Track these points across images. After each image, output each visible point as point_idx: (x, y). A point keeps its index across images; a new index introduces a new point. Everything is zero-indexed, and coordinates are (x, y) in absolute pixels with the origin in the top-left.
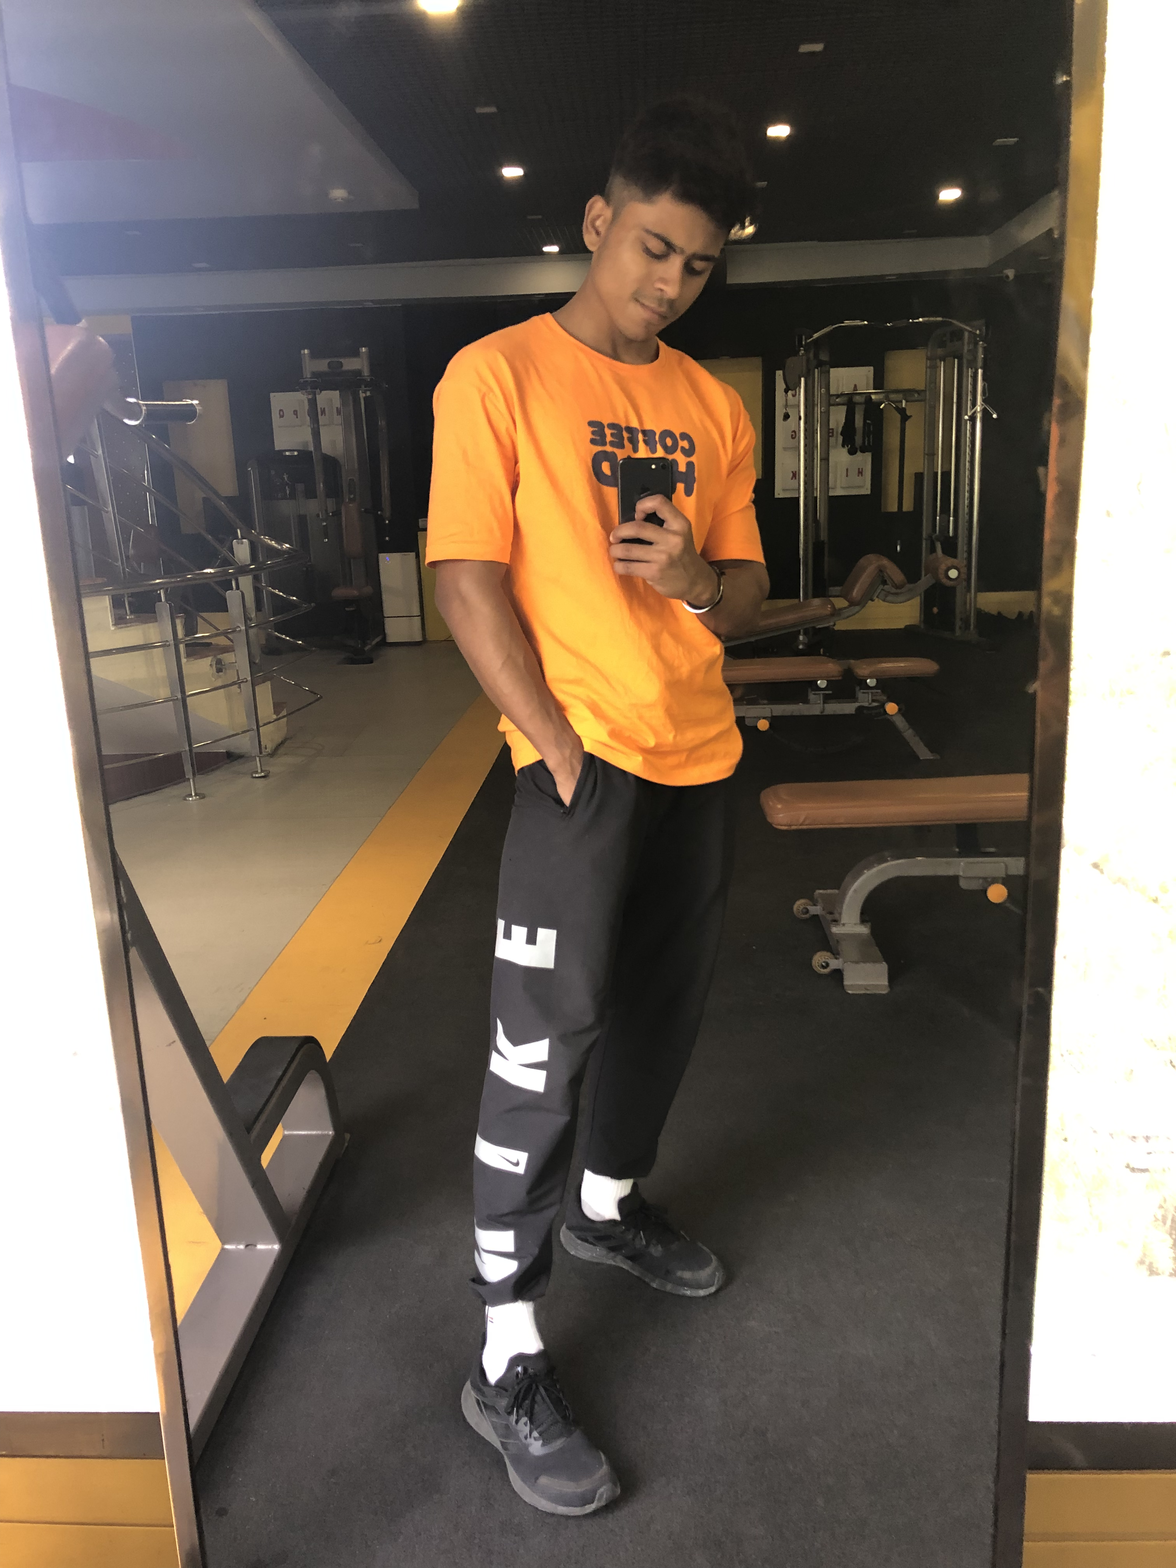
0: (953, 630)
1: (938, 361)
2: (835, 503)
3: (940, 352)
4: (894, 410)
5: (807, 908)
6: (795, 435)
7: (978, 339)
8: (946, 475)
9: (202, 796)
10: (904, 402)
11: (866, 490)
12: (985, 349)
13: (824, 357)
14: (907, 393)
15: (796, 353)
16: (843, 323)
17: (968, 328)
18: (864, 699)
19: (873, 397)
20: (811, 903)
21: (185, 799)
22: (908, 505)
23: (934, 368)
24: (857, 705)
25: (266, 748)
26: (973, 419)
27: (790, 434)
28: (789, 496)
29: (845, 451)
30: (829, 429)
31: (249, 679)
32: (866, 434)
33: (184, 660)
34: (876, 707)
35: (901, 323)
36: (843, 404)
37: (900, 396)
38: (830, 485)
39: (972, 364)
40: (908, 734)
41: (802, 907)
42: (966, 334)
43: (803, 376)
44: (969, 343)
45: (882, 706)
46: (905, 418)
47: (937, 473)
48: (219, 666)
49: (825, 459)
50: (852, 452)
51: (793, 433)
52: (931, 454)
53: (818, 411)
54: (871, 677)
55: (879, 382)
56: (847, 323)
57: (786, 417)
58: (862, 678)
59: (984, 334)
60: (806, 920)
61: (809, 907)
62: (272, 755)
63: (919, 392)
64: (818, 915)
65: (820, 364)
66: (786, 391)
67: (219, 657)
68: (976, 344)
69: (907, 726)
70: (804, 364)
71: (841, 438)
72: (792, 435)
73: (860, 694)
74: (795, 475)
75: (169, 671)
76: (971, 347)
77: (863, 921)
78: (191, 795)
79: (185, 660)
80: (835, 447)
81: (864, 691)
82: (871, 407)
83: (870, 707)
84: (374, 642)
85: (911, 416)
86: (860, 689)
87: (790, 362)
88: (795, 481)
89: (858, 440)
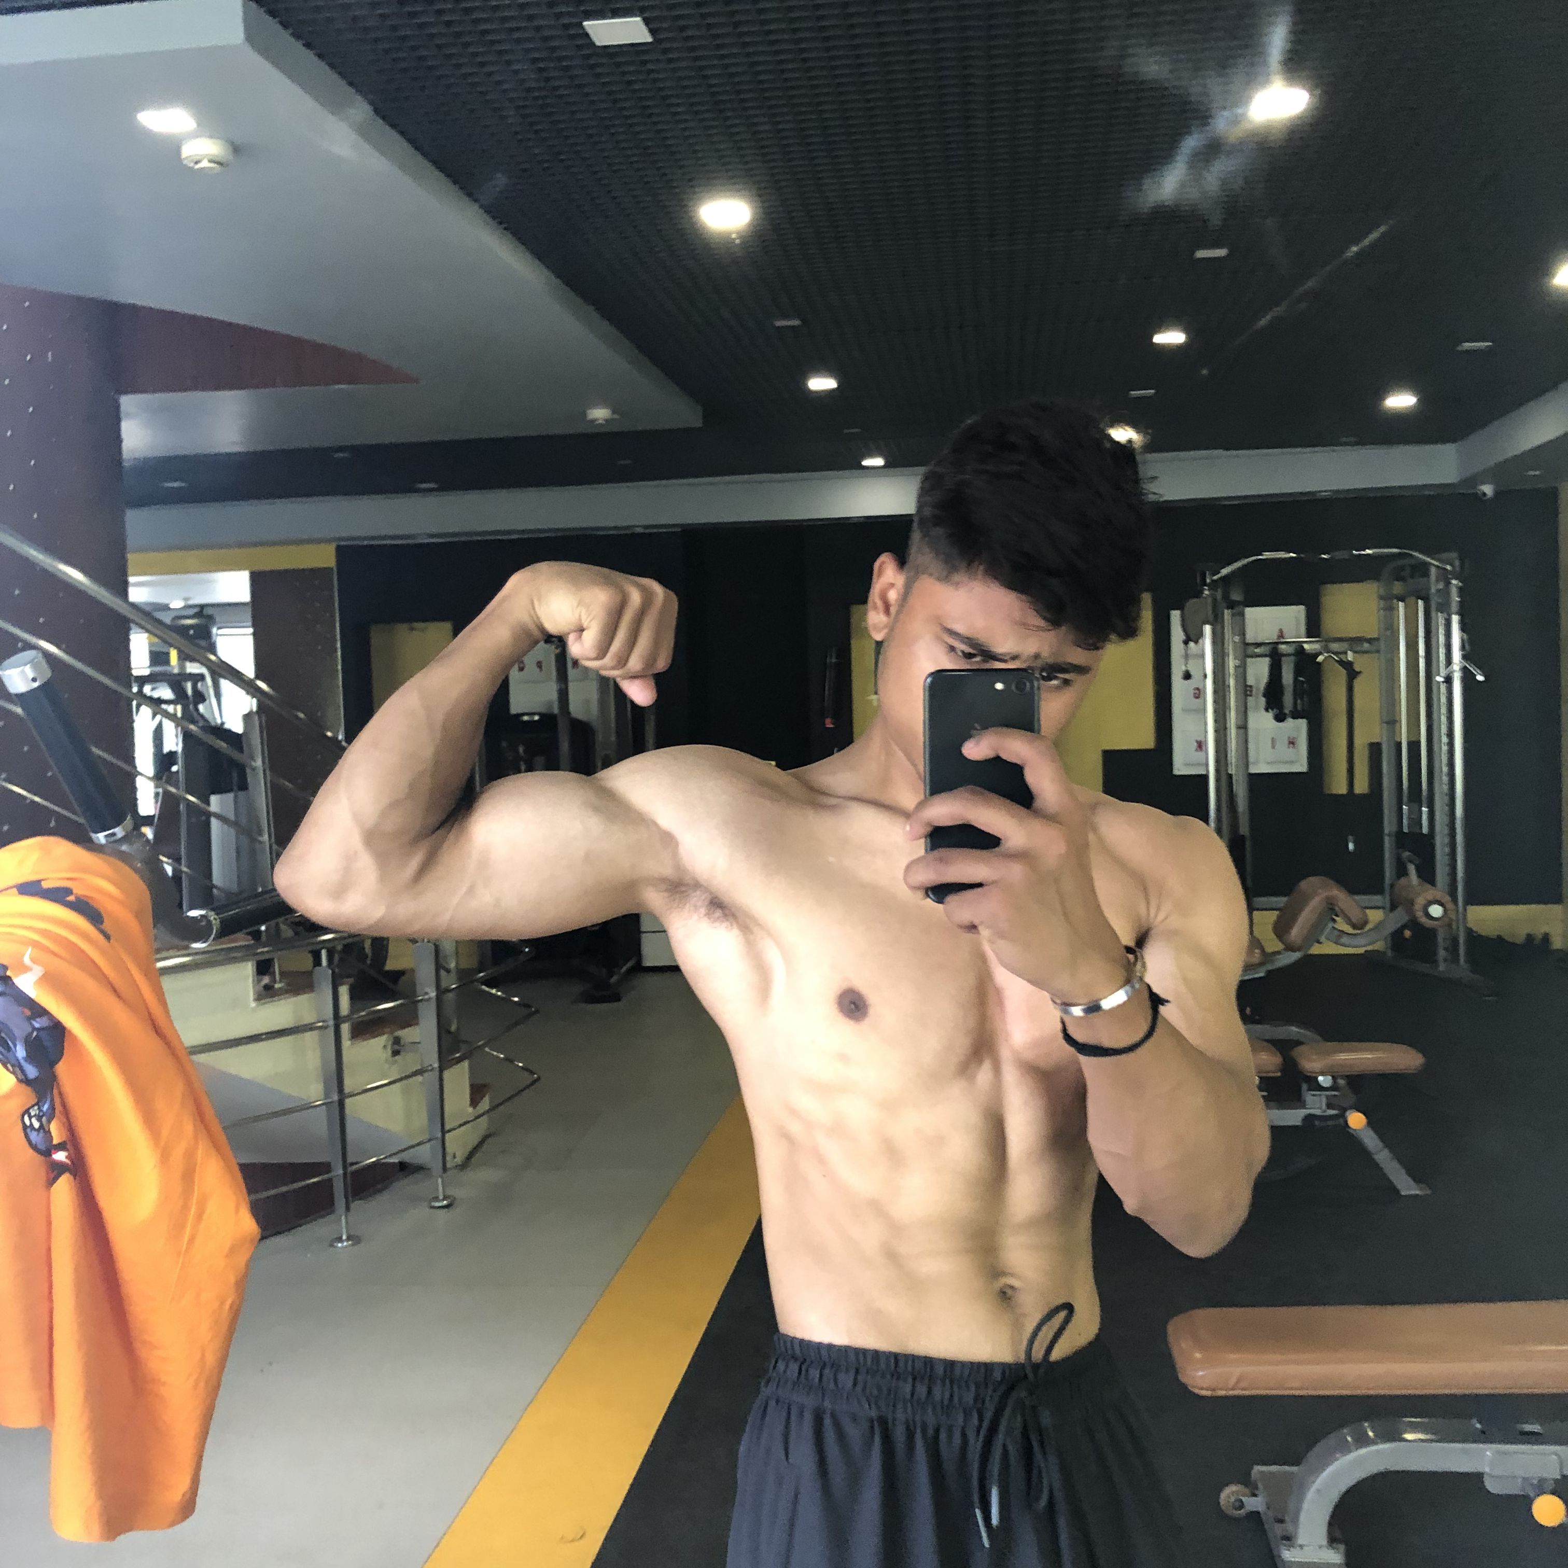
0: (1434, 962)
1: (1395, 601)
2: (1256, 781)
3: (1398, 588)
4: (1337, 665)
5: (1241, 1501)
6: (1199, 693)
7: (1450, 576)
8: (1414, 746)
9: (354, 1239)
10: (1349, 653)
11: (1301, 766)
12: (1461, 590)
13: (1236, 596)
14: (1355, 642)
15: (1198, 594)
16: (1262, 555)
17: (1436, 563)
18: (1316, 1105)
19: (1306, 646)
20: (1247, 1491)
21: (332, 1245)
22: (1361, 786)
23: (1391, 609)
24: (1303, 1112)
25: (454, 1157)
26: (1449, 680)
27: (1192, 692)
28: (1193, 773)
29: (1270, 716)
30: (1247, 686)
31: (436, 1065)
32: (1297, 694)
33: (346, 1043)
34: (1331, 1117)
35: (1340, 555)
36: (1265, 656)
37: (1345, 645)
38: (1251, 759)
39: (1444, 608)
40: (1383, 1156)
41: (1233, 1499)
42: (1433, 571)
43: (1208, 623)
44: (1437, 581)
45: (1342, 1115)
46: (1352, 674)
47: (1399, 744)
48: (396, 1047)
49: (1243, 727)
50: (1280, 718)
51: (1197, 691)
52: (1392, 722)
53: (1231, 663)
54: (1323, 1074)
55: (1314, 628)
56: (1267, 555)
57: (1187, 676)
58: (1309, 1074)
59: (1458, 569)
60: (1237, 1520)
61: (1244, 1499)
62: (464, 1165)
63: (1370, 641)
64: (1258, 1513)
65: (1231, 605)
66: (1186, 643)
67: (399, 1033)
68: (1448, 583)
69: (1381, 1145)
70: (1210, 608)
71: (1263, 701)
72: (1195, 694)
73: (1309, 1097)
74: (1201, 745)
75: (324, 1063)
76: (1441, 586)
77: (1333, 1540)
78: (340, 1239)
79: (349, 1043)
80: (1257, 709)
81: (1314, 1093)
82: (1305, 662)
83: (1323, 1116)
84: (624, 969)
85: (1359, 673)
86: (1310, 1090)
87: (1191, 604)
88: (1201, 754)
89: (1288, 700)
